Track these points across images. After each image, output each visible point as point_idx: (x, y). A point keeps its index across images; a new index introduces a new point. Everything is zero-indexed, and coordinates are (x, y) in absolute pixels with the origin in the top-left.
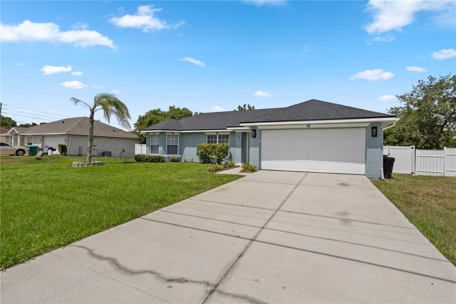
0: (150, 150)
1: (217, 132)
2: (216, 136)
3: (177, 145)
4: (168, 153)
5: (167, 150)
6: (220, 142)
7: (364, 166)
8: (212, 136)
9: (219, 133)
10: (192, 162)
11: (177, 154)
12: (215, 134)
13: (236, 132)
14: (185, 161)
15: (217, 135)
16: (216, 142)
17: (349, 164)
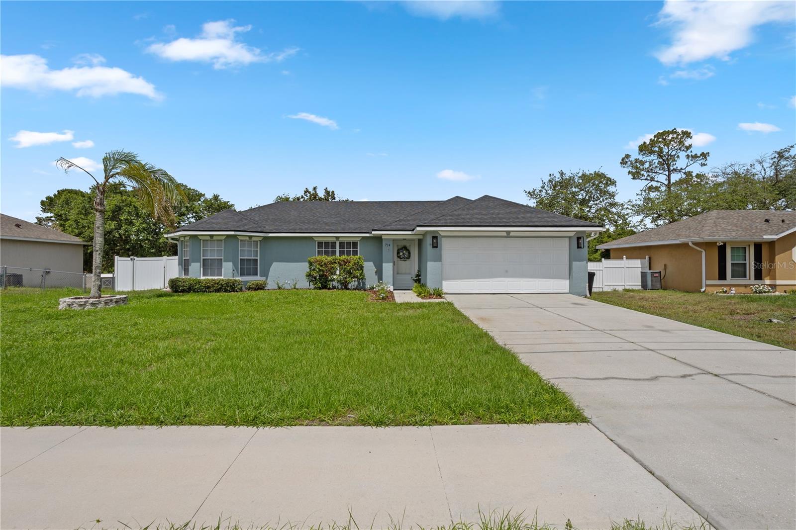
0: (202, 269)
1: (337, 238)
2: (334, 244)
3: (257, 259)
4: (242, 274)
5: (241, 268)
6: (341, 253)
7: (567, 282)
8: (327, 244)
9: (340, 239)
10: (295, 288)
11: (256, 274)
12: (334, 239)
13: (383, 238)
14: (279, 288)
15: (336, 242)
16: (334, 253)
17: (552, 280)
